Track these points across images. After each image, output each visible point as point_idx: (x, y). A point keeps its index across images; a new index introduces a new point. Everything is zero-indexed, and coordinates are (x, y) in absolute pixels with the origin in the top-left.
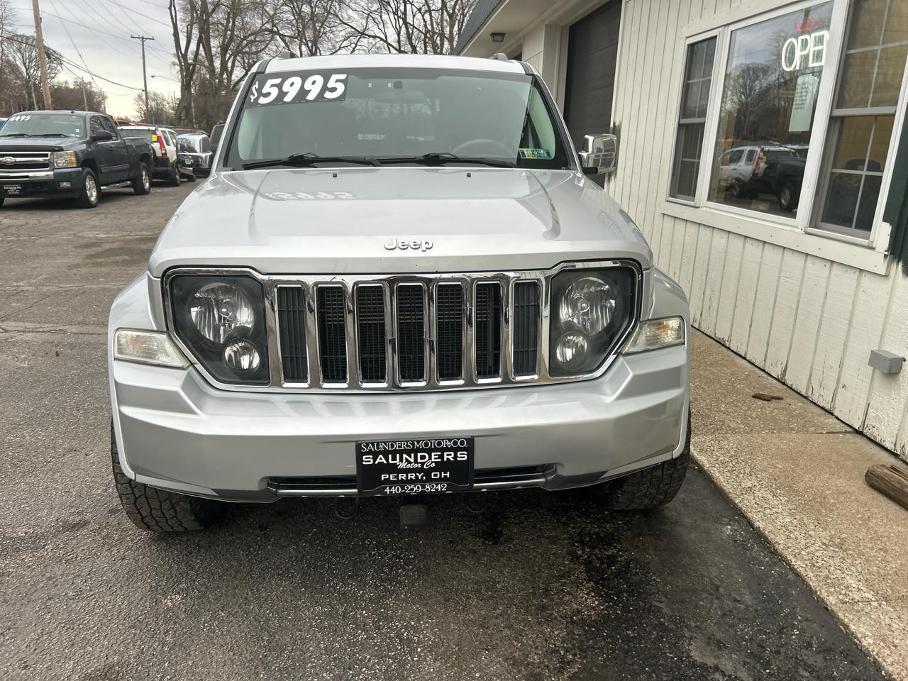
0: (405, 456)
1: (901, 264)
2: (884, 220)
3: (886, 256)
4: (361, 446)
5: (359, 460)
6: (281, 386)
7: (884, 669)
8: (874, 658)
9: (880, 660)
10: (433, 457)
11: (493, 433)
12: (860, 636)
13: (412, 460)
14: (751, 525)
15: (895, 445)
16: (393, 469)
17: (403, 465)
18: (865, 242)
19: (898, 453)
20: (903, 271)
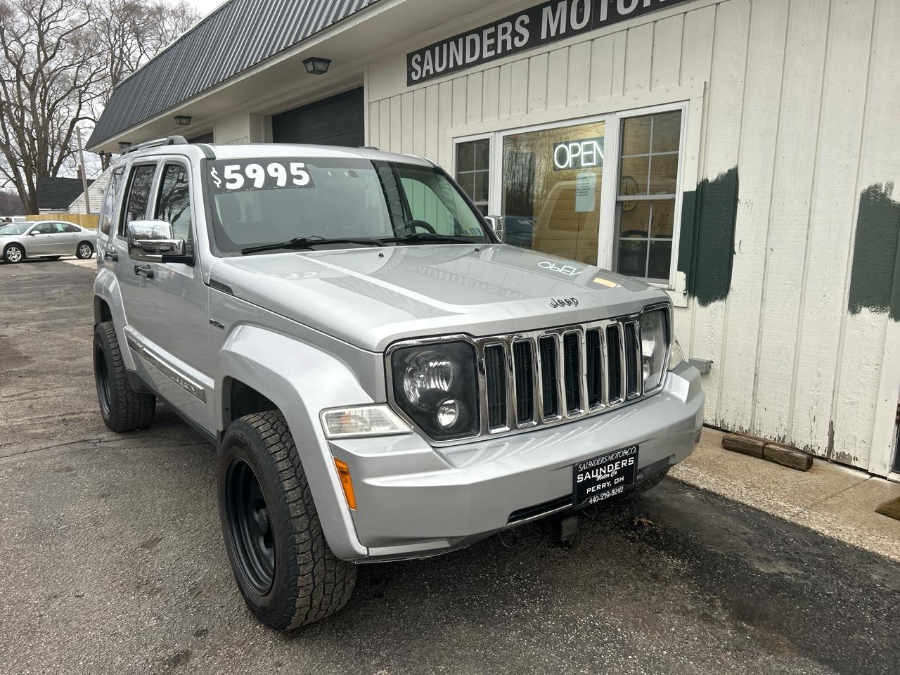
0: (601, 469)
1: (696, 299)
2: (679, 269)
3: (685, 294)
4: (577, 467)
5: (575, 479)
6: (488, 433)
7: (847, 543)
8: (837, 540)
9: (842, 539)
10: (616, 466)
11: (644, 440)
12: (820, 531)
13: (605, 472)
14: (698, 489)
15: (716, 421)
16: (593, 482)
17: (599, 477)
18: (666, 286)
19: (719, 426)
20: (699, 302)
